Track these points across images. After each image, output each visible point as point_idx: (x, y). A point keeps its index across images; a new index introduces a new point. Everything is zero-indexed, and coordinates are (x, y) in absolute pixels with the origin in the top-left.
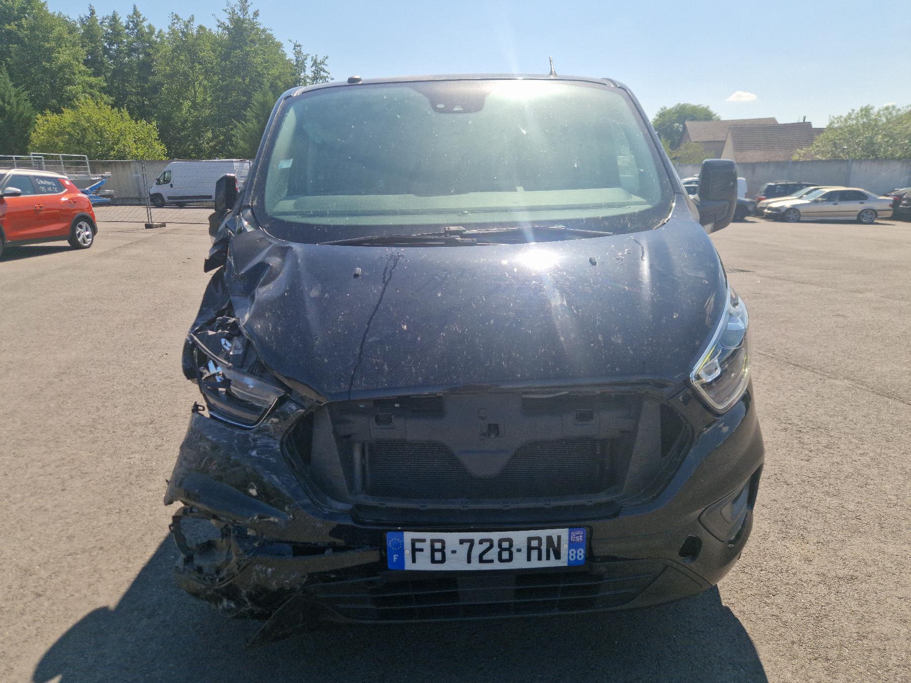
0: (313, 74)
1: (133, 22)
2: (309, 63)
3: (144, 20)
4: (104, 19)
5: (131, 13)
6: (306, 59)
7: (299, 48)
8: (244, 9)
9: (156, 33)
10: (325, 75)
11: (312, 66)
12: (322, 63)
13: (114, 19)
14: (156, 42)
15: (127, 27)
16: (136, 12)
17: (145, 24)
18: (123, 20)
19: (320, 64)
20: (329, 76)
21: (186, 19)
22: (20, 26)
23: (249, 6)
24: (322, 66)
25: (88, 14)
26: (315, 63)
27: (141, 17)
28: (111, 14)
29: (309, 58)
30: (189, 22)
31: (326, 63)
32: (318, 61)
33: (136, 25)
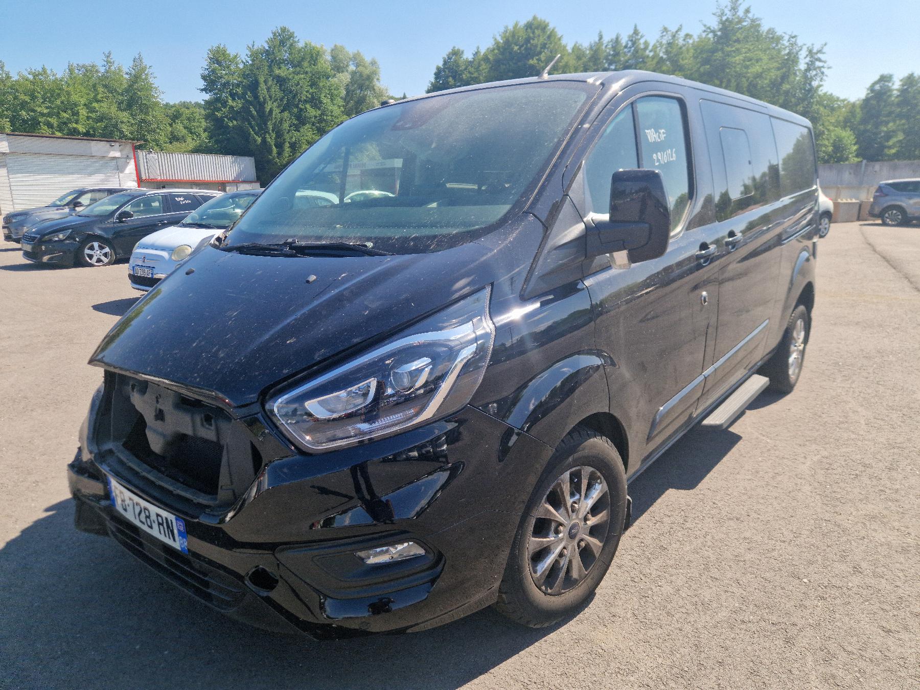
0: (806, 66)
1: (632, 41)
2: (803, 54)
3: (642, 37)
4: (609, 42)
5: (631, 32)
6: (801, 50)
7: (793, 40)
8: (734, 9)
9: (650, 48)
10: (820, 64)
11: (805, 58)
12: (820, 51)
13: (617, 41)
14: (648, 56)
15: (626, 47)
16: (636, 32)
17: (642, 41)
18: (624, 40)
19: (817, 53)
20: (825, 65)
21: (674, 30)
22: (539, 60)
23: (740, 4)
24: (819, 55)
25: (597, 39)
26: (810, 52)
27: (640, 34)
28: (614, 37)
29: (805, 48)
30: (677, 32)
31: (824, 50)
32: (815, 51)
33: (634, 43)
